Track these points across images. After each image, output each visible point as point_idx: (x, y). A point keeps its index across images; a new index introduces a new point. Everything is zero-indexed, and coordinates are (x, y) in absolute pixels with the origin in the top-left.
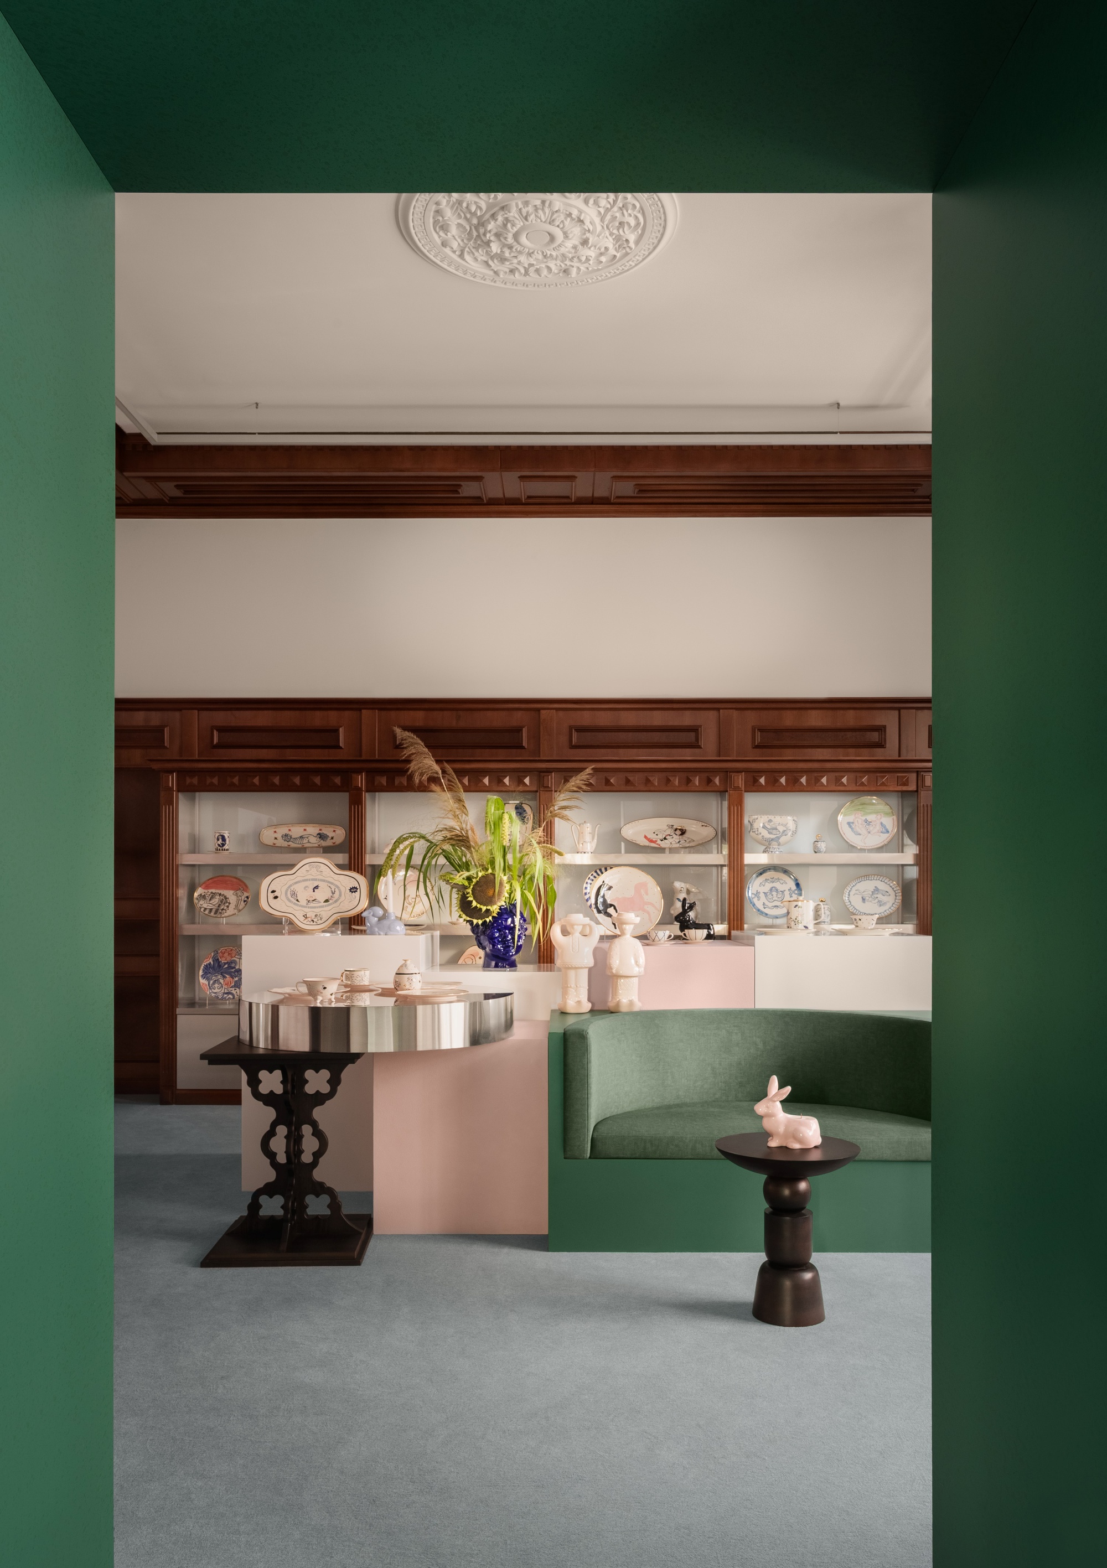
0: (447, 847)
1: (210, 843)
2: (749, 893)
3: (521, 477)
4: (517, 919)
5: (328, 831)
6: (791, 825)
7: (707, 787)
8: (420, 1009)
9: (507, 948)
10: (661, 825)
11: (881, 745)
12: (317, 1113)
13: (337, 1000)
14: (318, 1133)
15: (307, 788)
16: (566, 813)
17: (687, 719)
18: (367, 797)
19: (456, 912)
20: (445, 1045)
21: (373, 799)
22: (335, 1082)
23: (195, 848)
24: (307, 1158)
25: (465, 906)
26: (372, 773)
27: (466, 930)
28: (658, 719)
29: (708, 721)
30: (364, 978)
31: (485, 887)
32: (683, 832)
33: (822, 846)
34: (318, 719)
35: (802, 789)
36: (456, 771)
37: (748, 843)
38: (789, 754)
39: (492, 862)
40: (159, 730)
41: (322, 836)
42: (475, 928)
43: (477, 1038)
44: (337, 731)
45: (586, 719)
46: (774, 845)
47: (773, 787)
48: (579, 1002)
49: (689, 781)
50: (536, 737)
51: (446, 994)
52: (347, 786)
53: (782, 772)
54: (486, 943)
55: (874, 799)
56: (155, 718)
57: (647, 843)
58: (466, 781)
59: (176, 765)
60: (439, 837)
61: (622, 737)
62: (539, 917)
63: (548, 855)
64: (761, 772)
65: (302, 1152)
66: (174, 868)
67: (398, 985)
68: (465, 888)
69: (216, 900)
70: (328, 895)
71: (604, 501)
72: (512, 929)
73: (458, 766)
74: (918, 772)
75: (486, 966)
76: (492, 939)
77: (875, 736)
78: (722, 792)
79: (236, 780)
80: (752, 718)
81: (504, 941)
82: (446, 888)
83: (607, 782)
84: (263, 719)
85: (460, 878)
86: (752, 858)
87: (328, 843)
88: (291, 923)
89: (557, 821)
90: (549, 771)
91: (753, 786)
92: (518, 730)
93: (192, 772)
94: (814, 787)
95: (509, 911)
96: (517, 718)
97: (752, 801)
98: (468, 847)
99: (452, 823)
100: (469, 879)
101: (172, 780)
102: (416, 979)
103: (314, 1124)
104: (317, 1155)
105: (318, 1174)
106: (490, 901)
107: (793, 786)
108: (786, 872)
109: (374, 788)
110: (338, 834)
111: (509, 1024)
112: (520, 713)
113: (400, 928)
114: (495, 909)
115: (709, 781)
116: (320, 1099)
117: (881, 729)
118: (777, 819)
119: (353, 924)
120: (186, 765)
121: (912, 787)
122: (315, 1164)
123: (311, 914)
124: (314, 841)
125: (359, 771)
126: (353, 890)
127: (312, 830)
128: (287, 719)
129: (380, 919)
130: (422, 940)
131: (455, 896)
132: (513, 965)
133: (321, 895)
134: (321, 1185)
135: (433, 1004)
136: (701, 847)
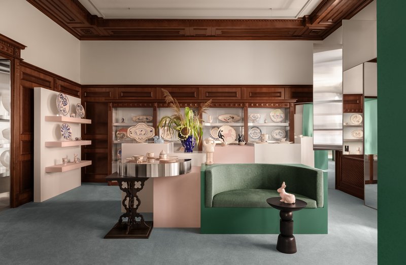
0: (175, 120)
1: (120, 120)
2: (249, 133)
3: (194, 29)
4: (193, 139)
5: (148, 117)
6: (259, 116)
7: (239, 107)
8: (166, 164)
9: (190, 147)
10: (228, 116)
11: (280, 96)
12: (138, 194)
13: (143, 162)
14: (138, 200)
15: (143, 106)
16: (205, 111)
17: (234, 90)
18: (158, 109)
19: (177, 137)
20: (173, 175)
21: (159, 110)
22: (142, 185)
23: (117, 121)
24: (135, 207)
25: (179, 136)
26: (159, 103)
27: (180, 142)
28: (227, 90)
29: (238, 91)
30: (153, 155)
31: (185, 130)
32: (233, 118)
33: (266, 121)
34: (146, 90)
35: (262, 107)
36: (179, 102)
37: (249, 121)
38: (258, 98)
39: (186, 124)
40: (109, 93)
41: (147, 119)
42: (182, 141)
43: (181, 172)
44: (150, 93)
45: (210, 90)
46: (255, 121)
47: (255, 106)
48: (210, 162)
49: (235, 105)
50: (198, 95)
51: (173, 160)
52: (153, 106)
53: (257, 103)
54: (185, 146)
55: (279, 110)
56: (108, 90)
57: (224, 120)
58: (181, 105)
59: (112, 101)
60: (173, 117)
61: (219, 94)
62: (199, 138)
63: (201, 122)
64: (252, 103)
65: (133, 205)
66: (111, 127)
67: (160, 157)
68: (179, 131)
69: (122, 135)
70: (145, 133)
71: (214, 36)
72: (192, 142)
73: (179, 101)
74: (290, 103)
75: (185, 152)
76: (186, 145)
77: (279, 94)
78: (243, 108)
79: (126, 105)
80: (249, 90)
81: (189, 145)
82: (175, 131)
83: (215, 105)
84: (133, 90)
85: (178, 128)
86: (250, 124)
87: (149, 120)
88: (135, 140)
89: (203, 113)
90: (201, 102)
91: (250, 106)
92: (194, 93)
93: (115, 103)
94: (265, 107)
95: (190, 137)
96: (193, 90)
97: (250, 110)
98: (180, 120)
99: (176, 113)
100: (180, 128)
101: (111, 105)
102: (165, 155)
103: (137, 197)
104: (138, 206)
105: (138, 211)
106: (186, 134)
107: (260, 106)
108: (258, 128)
109: (159, 107)
110: (151, 118)
111: (190, 168)
112: (194, 89)
113: (163, 141)
114: (187, 136)
115: (240, 105)
116: (138, 190)
117: (280, 93)
118: (256, 115)
119: (151, 140)
120: (114, 101)
121: (288, 107)
122: (137, 208)
123: (140, 138)
124: (145, 120)
125: (156, 102)
126: (151, 131)
127: (145, 117)
128: (139, 90)
129: (158, 139)
130: (168, 144)
131: (177, 133)
132: (192, 151)
133: (143, 133)
134: (139, 214)
135: (169, 163)
136: (237, 121)
